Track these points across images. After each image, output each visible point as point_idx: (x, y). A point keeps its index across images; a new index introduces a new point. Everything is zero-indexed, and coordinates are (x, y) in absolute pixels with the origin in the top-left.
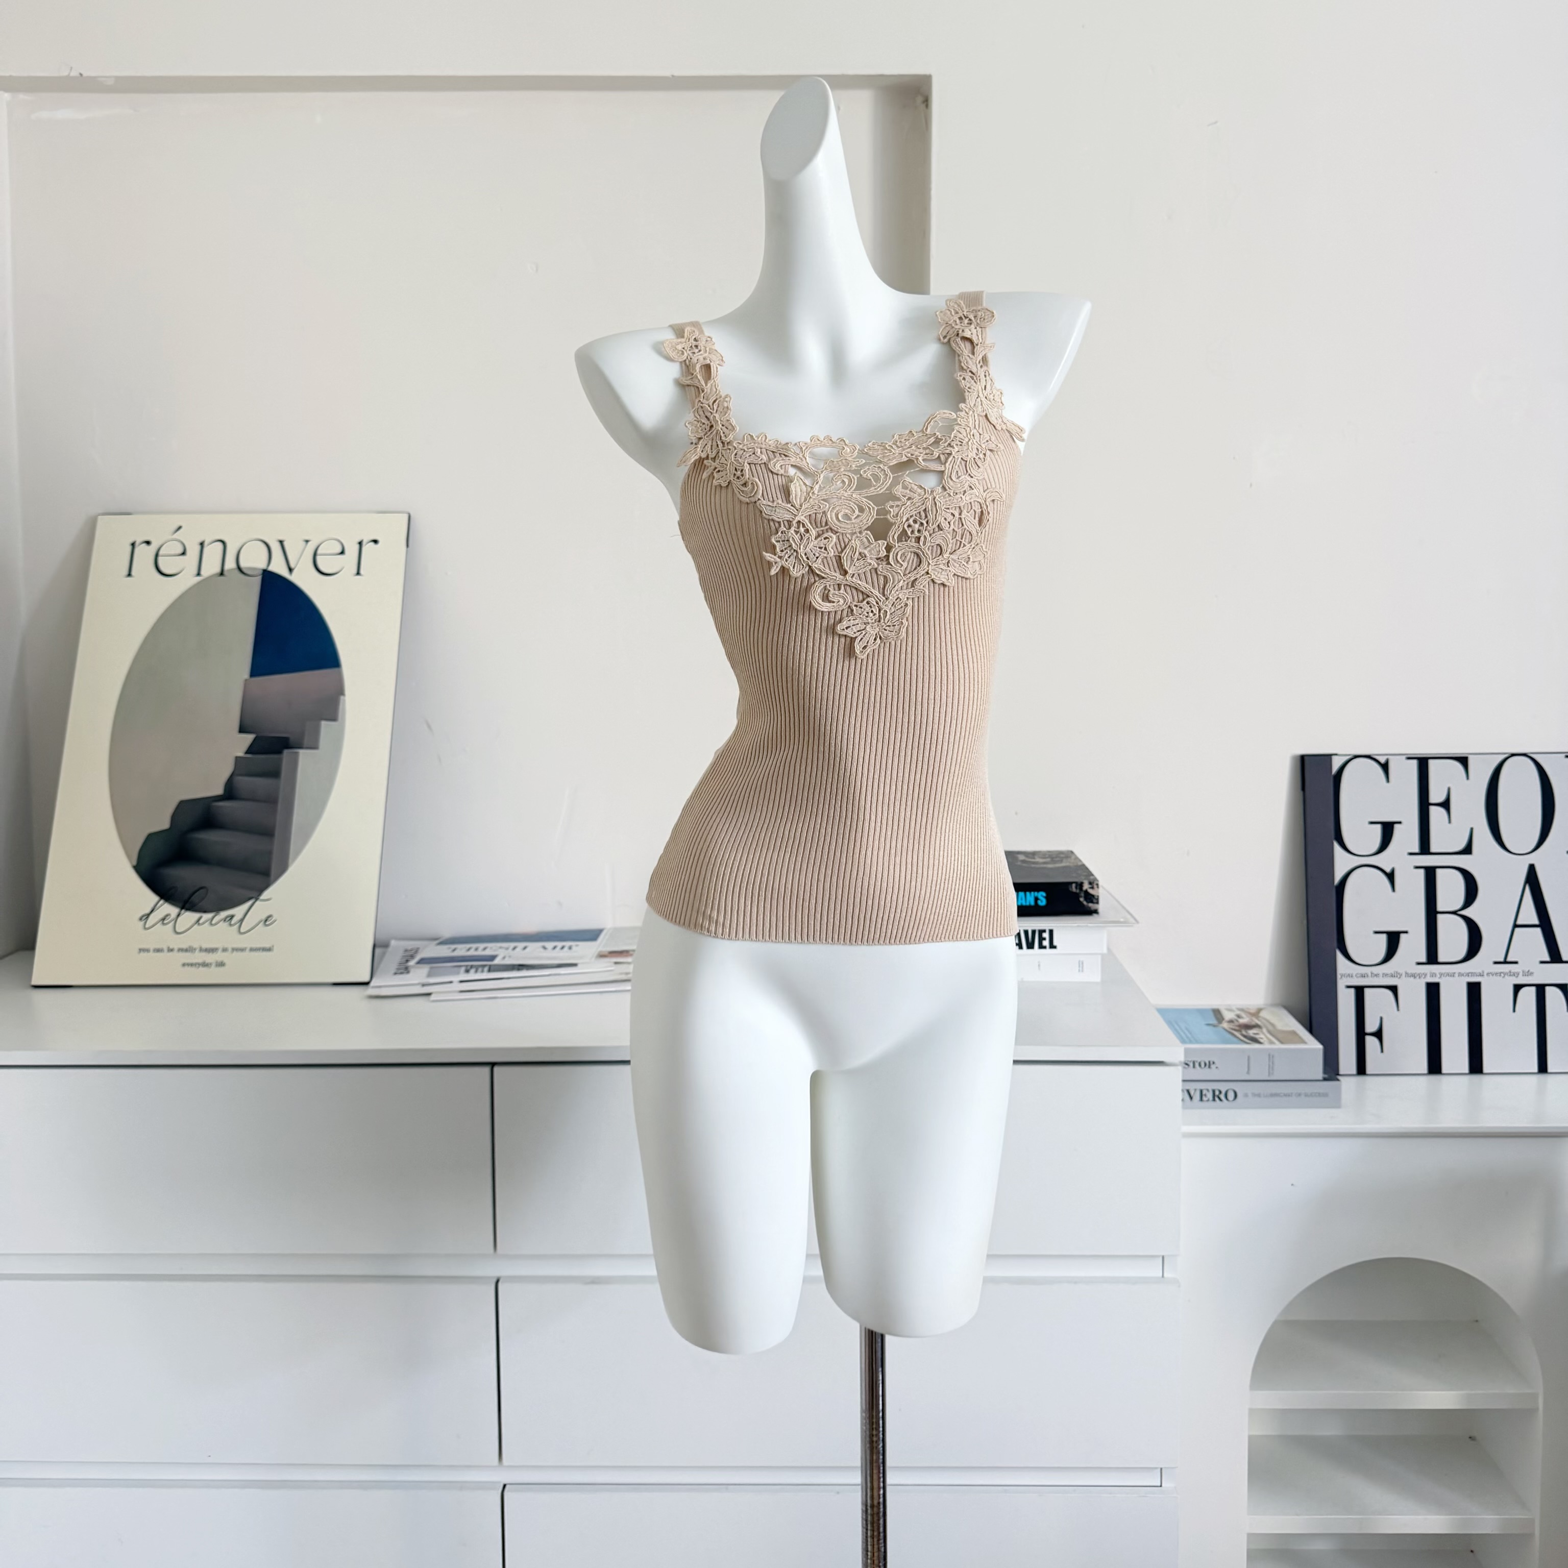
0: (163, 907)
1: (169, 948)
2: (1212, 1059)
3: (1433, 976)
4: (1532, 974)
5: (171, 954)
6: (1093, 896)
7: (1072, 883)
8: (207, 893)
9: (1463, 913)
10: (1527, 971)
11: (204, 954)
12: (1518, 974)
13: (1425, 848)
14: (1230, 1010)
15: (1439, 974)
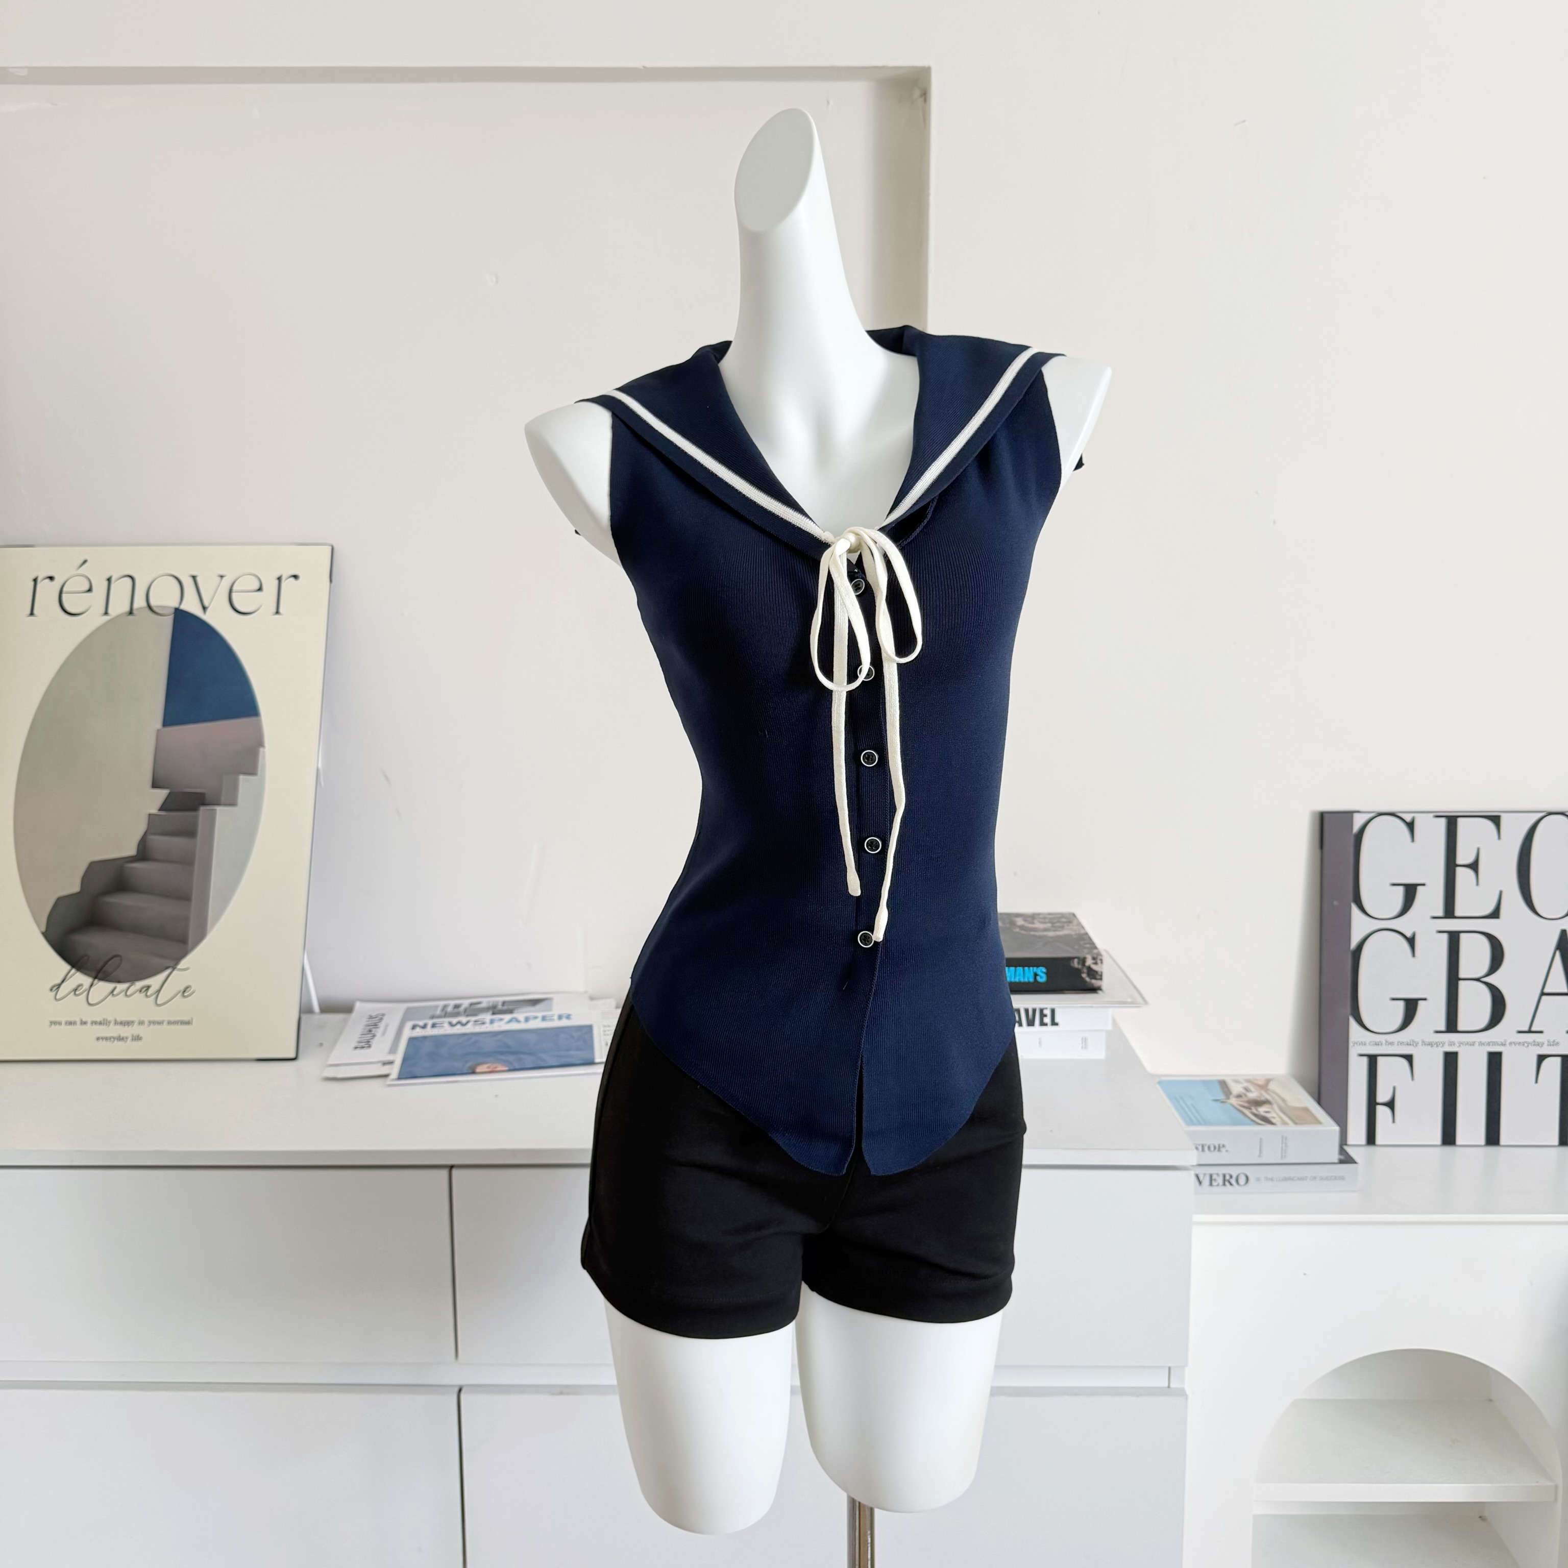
0: (74, 976)
1: (81, 1020)
2: (1222, 1143)
3: (1451, 1045)
4: (1558, 1044)
5: (84, 1027)
6: (1096, 972)
7: (1073, 958)
8: (121, 960)
9: (1486, 979)
10: (1552, 1041)
11: (119, 1027)
12: (1543, 1044)
13: (1449, 912)
14: (1237, 1082)
15: (1458, 1043)
